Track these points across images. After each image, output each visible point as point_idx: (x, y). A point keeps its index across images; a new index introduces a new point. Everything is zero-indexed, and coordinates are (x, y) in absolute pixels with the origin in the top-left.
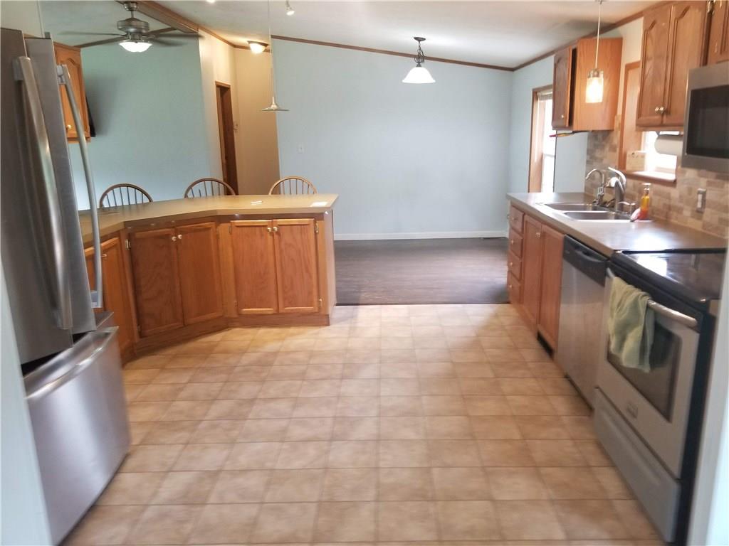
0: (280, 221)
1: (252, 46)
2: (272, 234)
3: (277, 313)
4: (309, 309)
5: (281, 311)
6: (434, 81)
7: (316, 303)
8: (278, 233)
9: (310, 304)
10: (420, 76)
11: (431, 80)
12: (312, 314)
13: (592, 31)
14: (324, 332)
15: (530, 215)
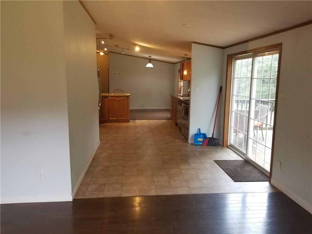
0: (119, 98)
1: (100, 53)
2: (117, 101)
3: (118, 119)
4: (125, 118)
5: (119, 119)
6: (153, 67)
7: (127, 117)
8: (119, 101)
9: (125, 117)
10: (150, 65)
11: (152, 66)
12: (126, 120)
13: (184, 60)
14: (128, 123)
15: (175, 98)
